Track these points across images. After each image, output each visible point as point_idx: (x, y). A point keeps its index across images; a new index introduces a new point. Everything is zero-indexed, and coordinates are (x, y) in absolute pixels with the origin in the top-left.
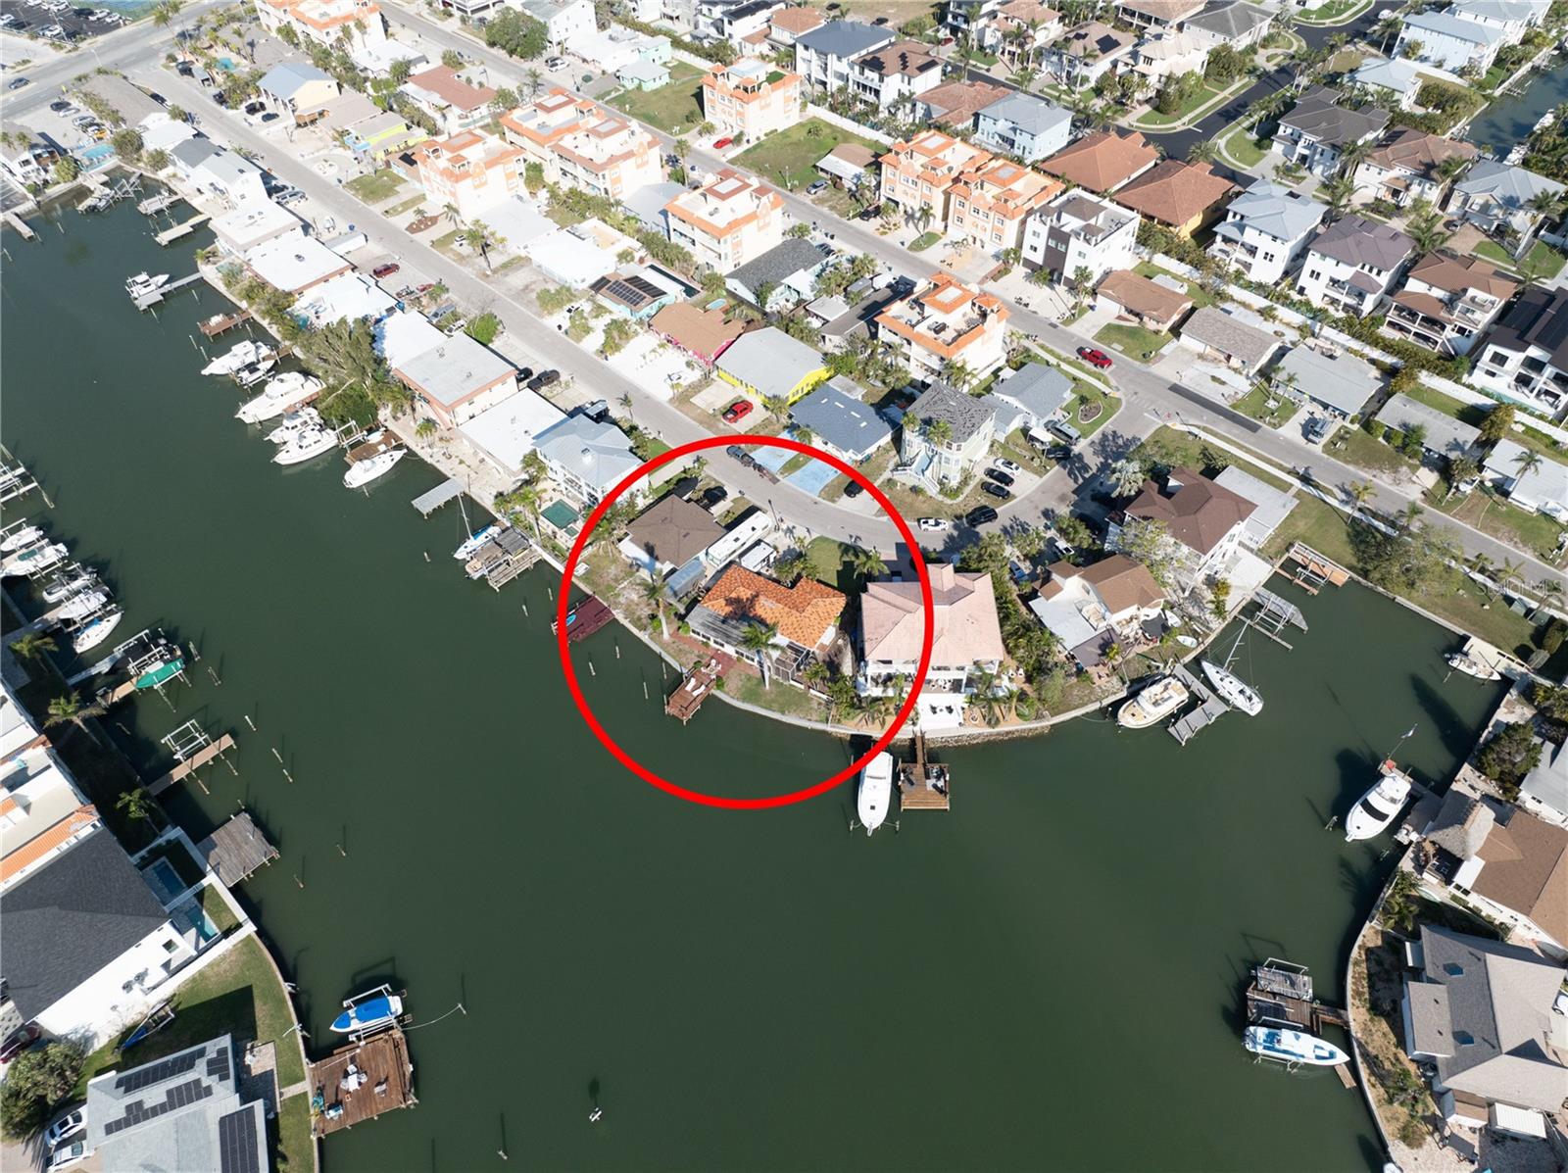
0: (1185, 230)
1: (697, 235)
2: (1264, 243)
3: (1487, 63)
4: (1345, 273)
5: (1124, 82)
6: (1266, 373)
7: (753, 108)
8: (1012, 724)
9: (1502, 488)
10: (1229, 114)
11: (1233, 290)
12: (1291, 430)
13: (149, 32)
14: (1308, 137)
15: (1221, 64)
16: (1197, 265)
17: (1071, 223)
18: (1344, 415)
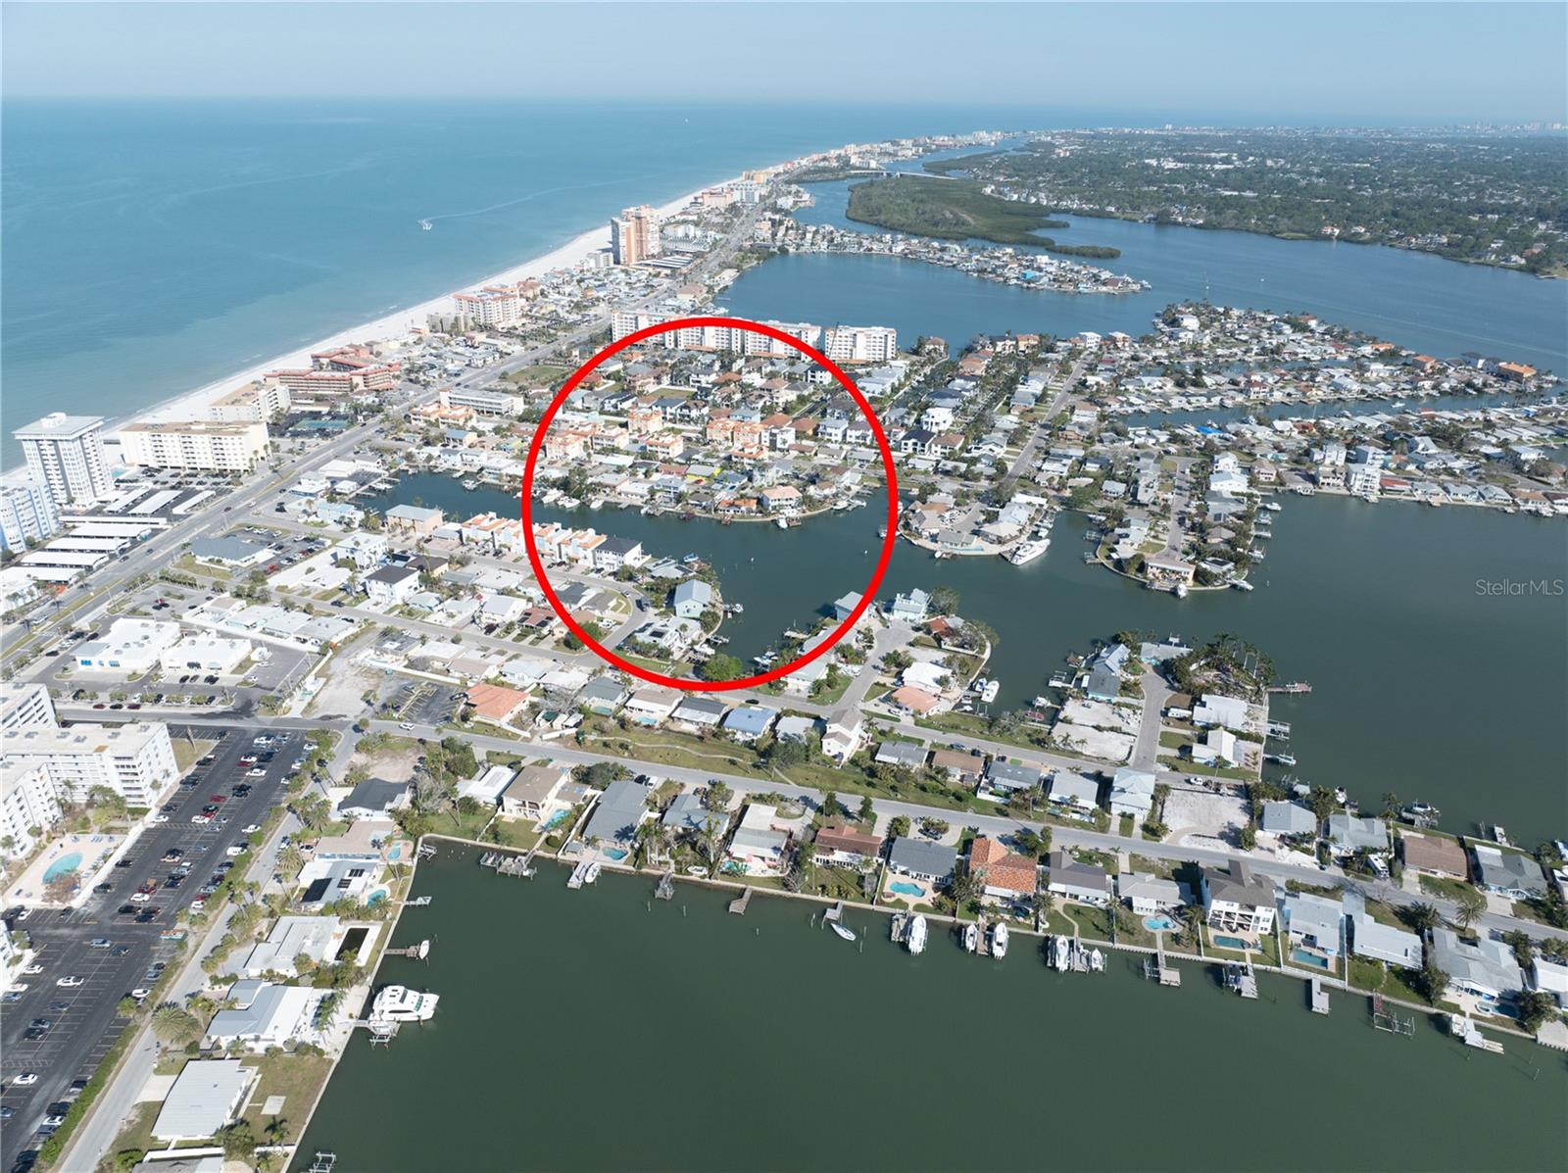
0: (810, 432)
1: (659, 449)
2: (833, 431)
3: (889, 391)
4: (859, 433)
5: (771, 406)
6: (845, 458)
7: (650, 423)
8: (808, 513)
9: (914, 468)
10: (810, 411)
11: (829, 445)
12: (856, 466)
13: (361, 432)
14: (837, 411)
15: (802, 400)
16: (816, 440)
17: (774, 431)
18: (868, 461)
